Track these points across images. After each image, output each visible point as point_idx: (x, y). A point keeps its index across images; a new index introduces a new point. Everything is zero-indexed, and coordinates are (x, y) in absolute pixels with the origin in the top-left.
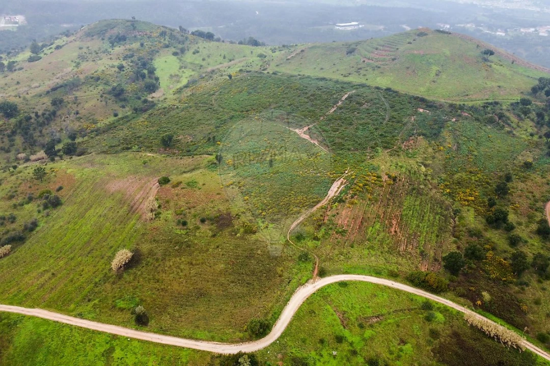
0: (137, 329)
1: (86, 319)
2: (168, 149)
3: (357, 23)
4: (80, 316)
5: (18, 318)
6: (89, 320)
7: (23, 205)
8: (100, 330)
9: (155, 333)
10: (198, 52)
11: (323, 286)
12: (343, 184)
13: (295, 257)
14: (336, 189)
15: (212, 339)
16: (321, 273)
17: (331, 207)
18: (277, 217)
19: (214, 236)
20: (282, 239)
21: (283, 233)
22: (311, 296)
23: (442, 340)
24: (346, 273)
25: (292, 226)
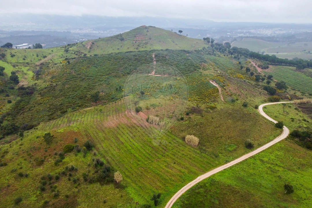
0: (252, 151)
1: (231, 161)
3: (27, 44)
4: (227, 162)
6: (233, 160)
8: (244, 159)
9: (259, 147)
10: (14, 56)
11: (263, 111)
12: (213, 82)
13: (242, 107)
14: (214, 84)
15: (275, 137)
16: (257, 107)
17: (225, 89)
18: (212, 100)
19: (202, 117)
20: (227, 105)
21: (224, 103)
22: (267, 114)
23: (300, 109)
24: (259, 105)
25: (223, 100)
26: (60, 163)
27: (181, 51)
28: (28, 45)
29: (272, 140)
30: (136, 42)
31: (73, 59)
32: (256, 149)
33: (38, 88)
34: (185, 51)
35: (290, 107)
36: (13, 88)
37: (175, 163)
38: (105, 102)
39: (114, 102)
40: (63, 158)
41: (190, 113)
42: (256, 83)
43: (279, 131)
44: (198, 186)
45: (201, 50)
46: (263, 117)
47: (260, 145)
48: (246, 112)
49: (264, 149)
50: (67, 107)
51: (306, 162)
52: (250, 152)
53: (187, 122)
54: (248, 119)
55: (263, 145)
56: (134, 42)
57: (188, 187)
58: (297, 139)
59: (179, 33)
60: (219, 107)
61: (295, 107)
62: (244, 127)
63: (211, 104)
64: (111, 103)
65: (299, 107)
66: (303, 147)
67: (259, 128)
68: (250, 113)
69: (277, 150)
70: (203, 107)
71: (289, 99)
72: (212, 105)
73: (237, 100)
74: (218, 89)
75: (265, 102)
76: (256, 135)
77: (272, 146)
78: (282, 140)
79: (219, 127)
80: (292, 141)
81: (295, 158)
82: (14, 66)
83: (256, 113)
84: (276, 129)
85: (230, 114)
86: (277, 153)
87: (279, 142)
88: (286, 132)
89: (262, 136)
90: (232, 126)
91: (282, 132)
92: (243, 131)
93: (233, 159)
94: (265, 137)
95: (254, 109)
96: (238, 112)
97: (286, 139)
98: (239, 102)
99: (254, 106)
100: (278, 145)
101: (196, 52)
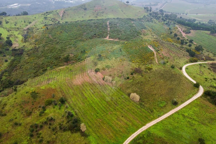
0: (177, 107)
1: (162, 115)
2: (68, 62)
4: (159, 116)
5: (146, 132)
7: (44, 112)
8: (171, 114)
10: (8, 22)
11: (186, 71)
12: (150, 46)
13: (171, 68)
14: (151, 49)
15: (193, 95)
16: (181, 69)
17: (159, 53)
18: (150, 62)
19: (142, 76)
20: (160, 67)
21: (158, 65)
22: (188, 74)
23: (212, 69)
24: (183, 66)
25: (157, 62)
26: (43, 114)
27: (128, 19)
28: (18, 5)
29: (191, 98)
30: (95, 11)
31: (50, 25)
32: (180, 105)
33: (26, 49)
34: (130, 19)
35: (204, 67)
36: (8, 50)
37: (122, 117)
38: (74, 62)
39: (80, 62)
40: (45, 110)
41: (134, 73)
42: (181, 46)
43: (196, 90)
44: (139, 137)
45: (142, 18)
46: (186, 78)
47: (183, 102)
48: (173, 73)
49: (185, 105)
50: (47, 66)
51: (214, 116)
52: (175, 108)
53: (131, 81)
54: (174, 79)
55: (185, 102)
56: (94, 11)
57: (131, 137)
58: (209, 97)
59: (127, 4)
60: (155, 68)
61: (208, 67)
62: (172, 86)
63: (148, 65)
64: (78, 63)
65: (211, 67)
66: (213, 104)
67: (182, 87)
68: (176, 74)
69: (194, 106)
70: (143, 68)
71: (204, 60)
72: (150, 66)
73: (167, 62)
74: (154, 54)
75: (187, 62)
76: (180, 93)
77: (191, 102)
78: (198, 98)
79: (154, 85)
80: (205, 98)
81: (206, 114)
82: (8, 31)
83: (181, 74)
84: (194, 88)
85: (162, 75)
86: (194, 108)
87: (196, 100)
88: (201, 91)
89: (184, 94)
90: (163, 85)
91: (198, 91)
92: (171, 89)
93: (164, 114)
94: (187, 95)
95: (179, 70)
96: (168, 73)
97: (201, 97)
98: (168, 64)
99: (179, 67)
100: (196, 102)
101: (138, 20)
